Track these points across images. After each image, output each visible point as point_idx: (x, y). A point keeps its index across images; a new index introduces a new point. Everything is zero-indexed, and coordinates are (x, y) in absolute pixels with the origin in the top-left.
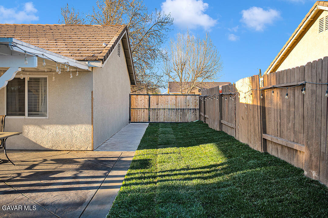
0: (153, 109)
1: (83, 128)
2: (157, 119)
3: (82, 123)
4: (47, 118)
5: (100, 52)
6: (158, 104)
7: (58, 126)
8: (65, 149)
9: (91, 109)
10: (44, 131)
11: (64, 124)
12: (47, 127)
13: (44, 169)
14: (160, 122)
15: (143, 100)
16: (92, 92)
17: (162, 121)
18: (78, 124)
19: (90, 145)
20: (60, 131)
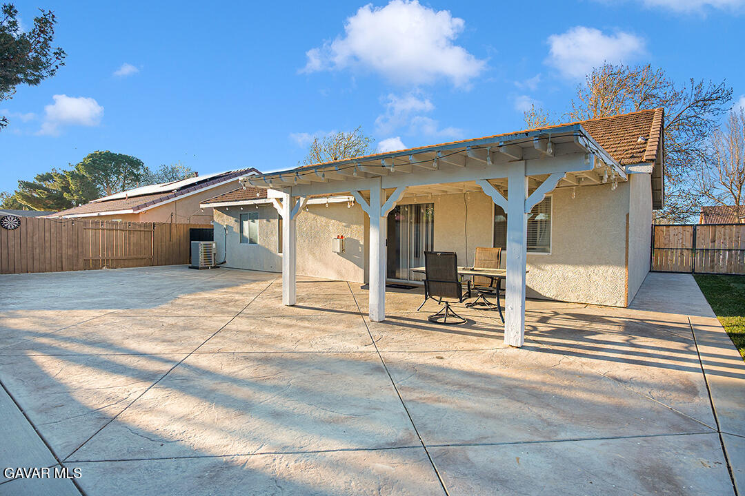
0: (703, 250)
1: (610, 271)
2: (712, 267)
3: (607, 263)
4: (550, 254)
5: (642, 150)
6: (715, 241)
7: (566, 266)
8: (578, 301)
9: (624, 243)
10: (544, 273)
11: (576, 264)
12: (549, 267)
13: (571, 326)
14: (719, 274)
15: (680, 235)
16: (628, 215)
17: (724, 271)
18: (601, 264)
19: (622, 299)
20: (570, 274)
